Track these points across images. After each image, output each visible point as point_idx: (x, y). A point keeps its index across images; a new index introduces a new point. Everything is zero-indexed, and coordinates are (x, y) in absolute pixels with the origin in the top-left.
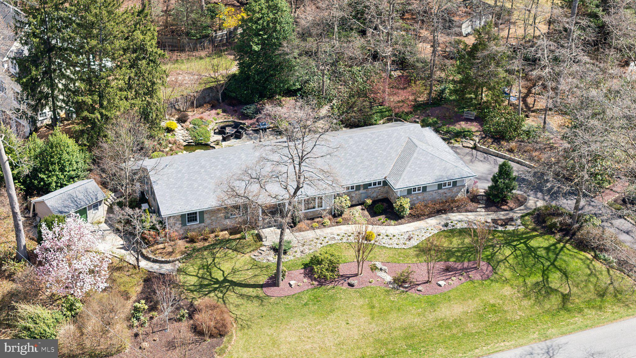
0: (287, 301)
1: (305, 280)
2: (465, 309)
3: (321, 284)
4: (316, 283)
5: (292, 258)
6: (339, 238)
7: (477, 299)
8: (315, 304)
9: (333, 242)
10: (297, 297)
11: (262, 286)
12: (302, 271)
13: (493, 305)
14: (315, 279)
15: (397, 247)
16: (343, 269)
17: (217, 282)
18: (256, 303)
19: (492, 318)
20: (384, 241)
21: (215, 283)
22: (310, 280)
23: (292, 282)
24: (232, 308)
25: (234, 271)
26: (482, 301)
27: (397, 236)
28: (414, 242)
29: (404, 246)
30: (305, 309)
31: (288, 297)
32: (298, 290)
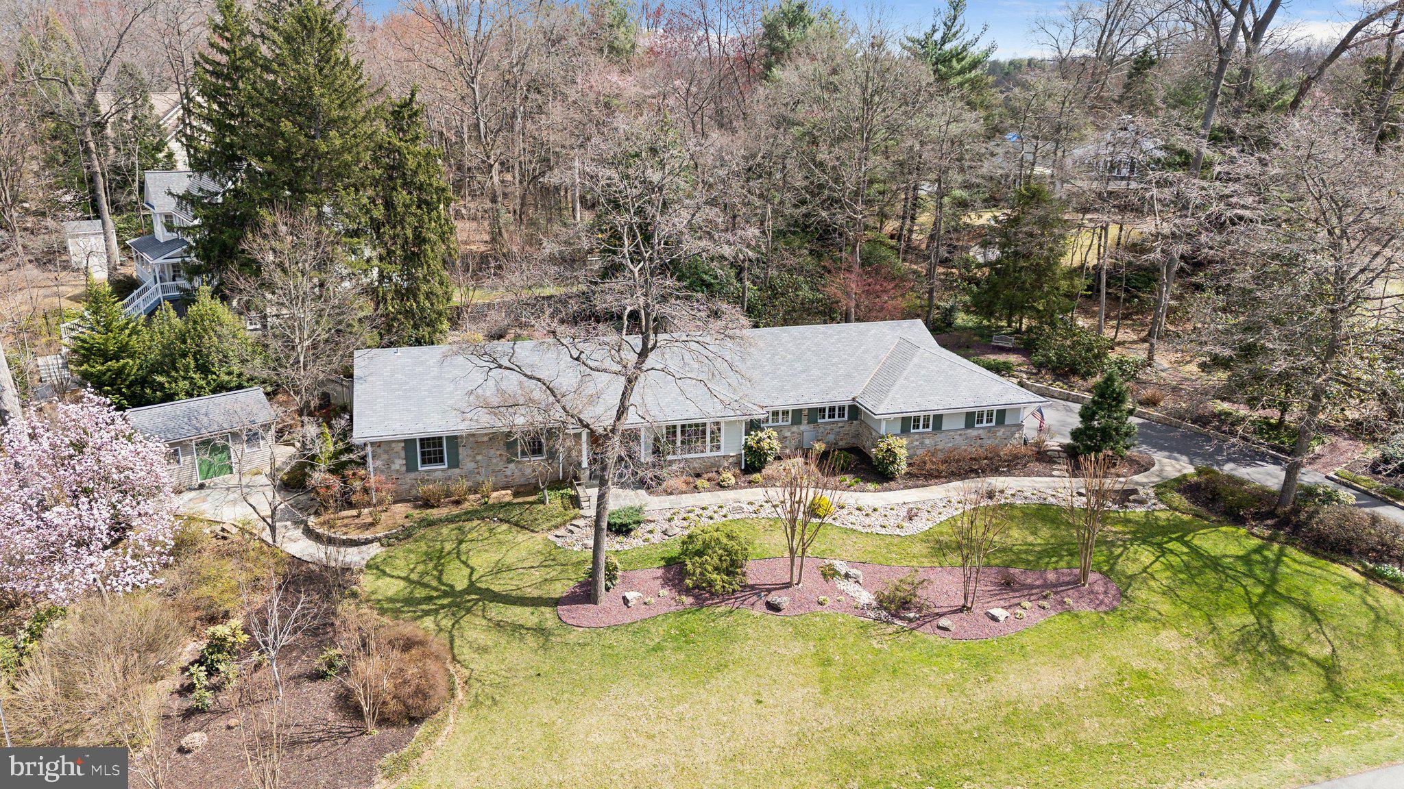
0: (611, 638)
1: (664, 592)
2: (1071, 679)
3: (700, 603)
4: (688, 600)
5: (641, 543)
6: (752, 508)
7: (1097, 656)
8: (680, 648)
9: (738, 516)
10: (639, 629)
11: (556, 602)
12: (660, 572)
13: (1142, 675)
14: (688, 591)
15: (883, 531)
16: (755, 573)
17: (451, 592)
18: (531, 641)
19: (1147, 708)
20: (852, 519)
21: (445, 594)
22: (674, 594)
23: (630, 595)
24: (465, 653)
25: (498, 570)
26: (1112, 661)
27: (881, 510)
28: (921, 525)
29: (898, 531)
30: (654, 660)
31: (616, 628)
32: (644, 613)
